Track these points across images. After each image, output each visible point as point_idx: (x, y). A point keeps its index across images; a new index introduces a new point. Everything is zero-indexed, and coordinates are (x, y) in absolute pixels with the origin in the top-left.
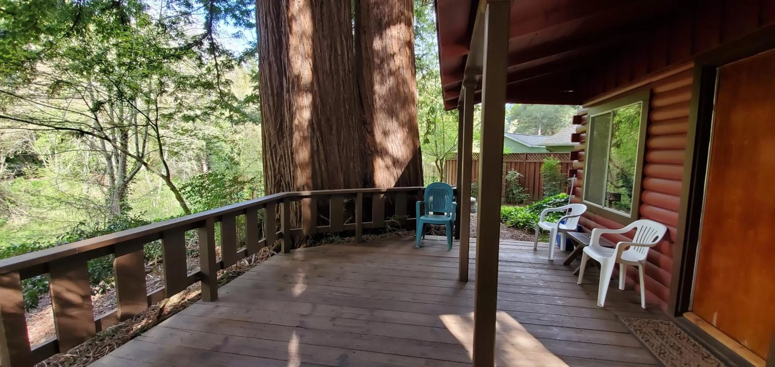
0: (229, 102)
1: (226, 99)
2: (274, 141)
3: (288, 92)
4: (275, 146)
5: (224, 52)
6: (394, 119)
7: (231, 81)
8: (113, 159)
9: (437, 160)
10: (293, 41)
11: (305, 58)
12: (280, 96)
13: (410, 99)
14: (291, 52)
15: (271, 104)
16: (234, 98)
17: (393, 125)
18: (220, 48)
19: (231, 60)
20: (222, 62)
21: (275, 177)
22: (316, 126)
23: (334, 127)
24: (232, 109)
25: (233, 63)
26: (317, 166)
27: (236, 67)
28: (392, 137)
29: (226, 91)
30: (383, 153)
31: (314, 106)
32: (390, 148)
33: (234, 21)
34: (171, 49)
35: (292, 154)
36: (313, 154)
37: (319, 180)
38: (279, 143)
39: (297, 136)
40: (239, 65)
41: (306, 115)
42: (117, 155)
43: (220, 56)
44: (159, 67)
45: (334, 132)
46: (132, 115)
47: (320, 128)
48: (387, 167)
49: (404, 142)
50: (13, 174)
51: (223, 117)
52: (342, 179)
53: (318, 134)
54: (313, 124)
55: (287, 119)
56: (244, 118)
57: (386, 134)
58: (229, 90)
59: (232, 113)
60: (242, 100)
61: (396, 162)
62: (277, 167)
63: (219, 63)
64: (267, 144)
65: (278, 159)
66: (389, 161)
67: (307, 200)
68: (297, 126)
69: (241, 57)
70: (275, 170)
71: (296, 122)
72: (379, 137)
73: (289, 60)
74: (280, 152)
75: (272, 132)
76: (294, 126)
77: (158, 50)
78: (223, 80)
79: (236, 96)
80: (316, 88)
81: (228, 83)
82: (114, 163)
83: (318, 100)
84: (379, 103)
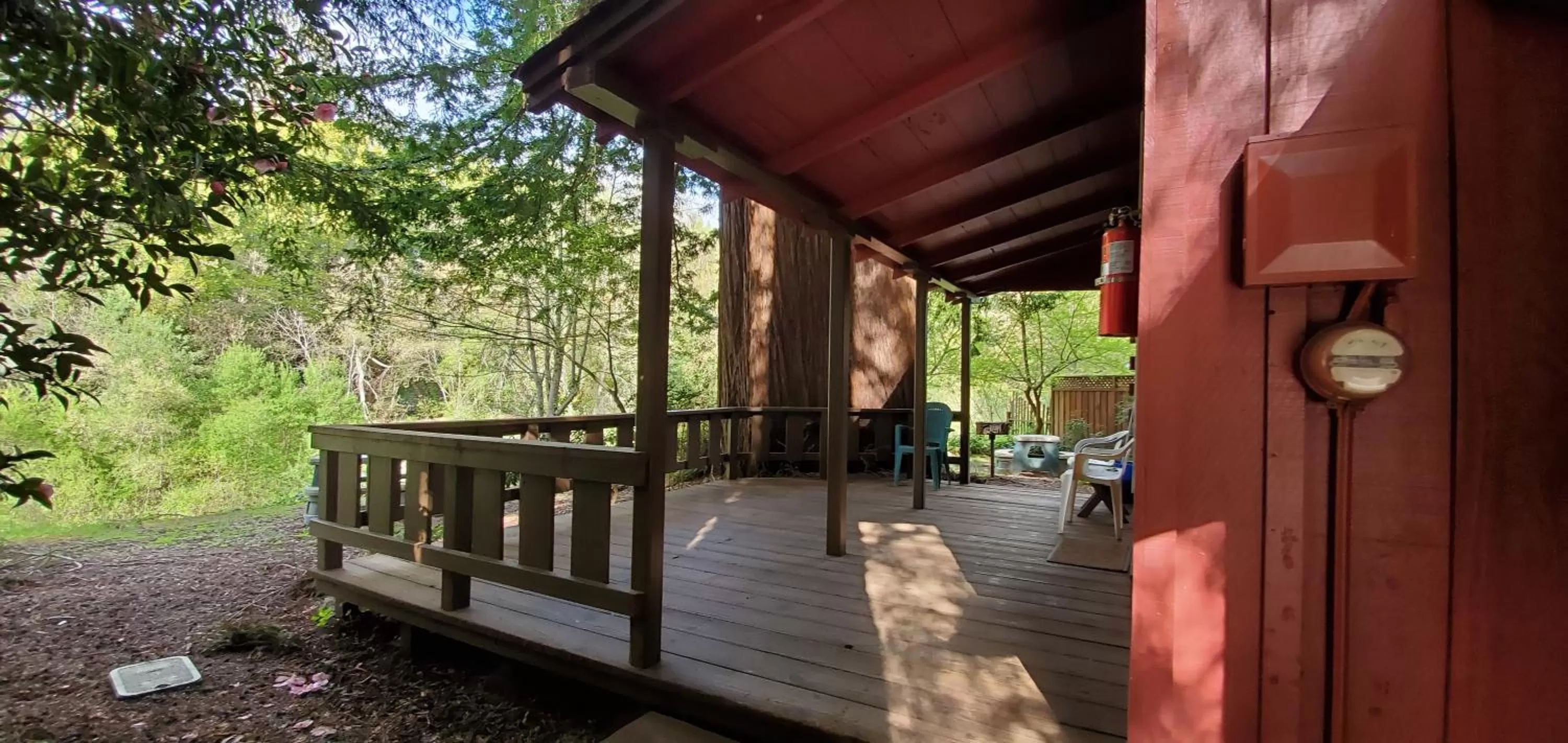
0: (691, 302)
1: (686, 297)
2: (731, 350)
3: (747, 289)
4: (731, 356)
5: (688, 234)
6: (882, 319)
7: (694, 274)
8: (544, 383)
9: (1029, 389)
10: (755, 232)
11: (766, 249)
12: (739, 294)
13: (905, 292)
14: (752, 245)
15: (730, 304)
16: (697, 295)
17: (878, 327)
18: (683, 230)
19: (694, 246)
20: (685, 248)
21: (729, 395)
22: (776, 329)
23: (799, 329)
24: (693, 311)
25: (698, 248)
26: (776, 380)
27: (701, 253)
28: (877, 344)
29: (687, 286)
30: (865, 364)
31: (774, 305)
32: (877, 358)
33: (703, 189)
34: (624, 238)
35: (748, 364)
36: (772, 364)
37: (778, 396)
38: (737, 352)
39: (753, 342)
40: (704, 250)
41: (765, 317)
42: (549, 378)
43: (682, 240)
44: (609, 262)
45: (798, 336)
46: (570, 324)
47: (781, 333)
48: (872, 384)
49: (896, 350)
50: (406, 410)
51: (682, 323)
52: (807, 394)
53: (778, 339)
54: (773, 328)
55: (745, 323)
56: (709, 323)
57: (869, 339)
58: (691, 286)
59: (692, 317)
60: (708, 299)
61: (883, 378)
62: (732, 382)
63: (679, 249)
64: (723, 353)
65: (734, 371)
66: (873, 376)
67: (757, 419)
68: (754, 331)
69: (708, 240)
70: (730, 386)
71: (754, 326)
72: (859, 343)
73: (749, 253)
74: (737, 363)
75: (729, 337)
76: (751, 332)
77: (611, 241)
78: (684, 273)
79: (700, 293)
80: (778, 283)
81: (689, 276)
82: (544, 389)
83: (780, 297)
84: (860, 300)
